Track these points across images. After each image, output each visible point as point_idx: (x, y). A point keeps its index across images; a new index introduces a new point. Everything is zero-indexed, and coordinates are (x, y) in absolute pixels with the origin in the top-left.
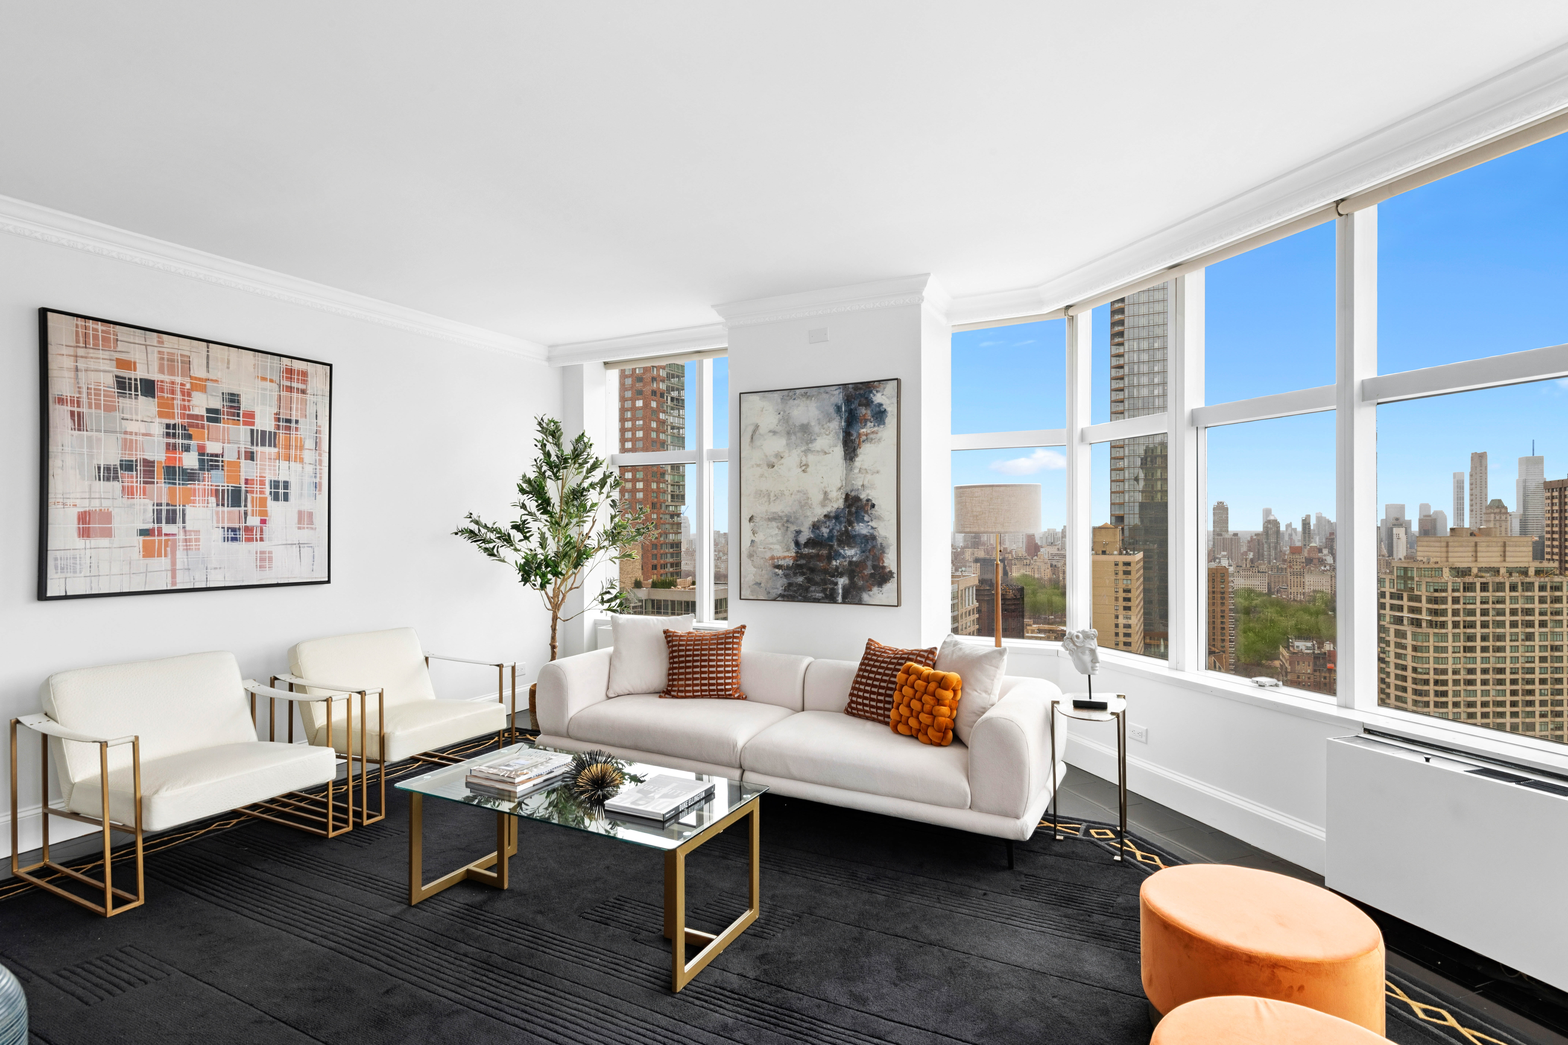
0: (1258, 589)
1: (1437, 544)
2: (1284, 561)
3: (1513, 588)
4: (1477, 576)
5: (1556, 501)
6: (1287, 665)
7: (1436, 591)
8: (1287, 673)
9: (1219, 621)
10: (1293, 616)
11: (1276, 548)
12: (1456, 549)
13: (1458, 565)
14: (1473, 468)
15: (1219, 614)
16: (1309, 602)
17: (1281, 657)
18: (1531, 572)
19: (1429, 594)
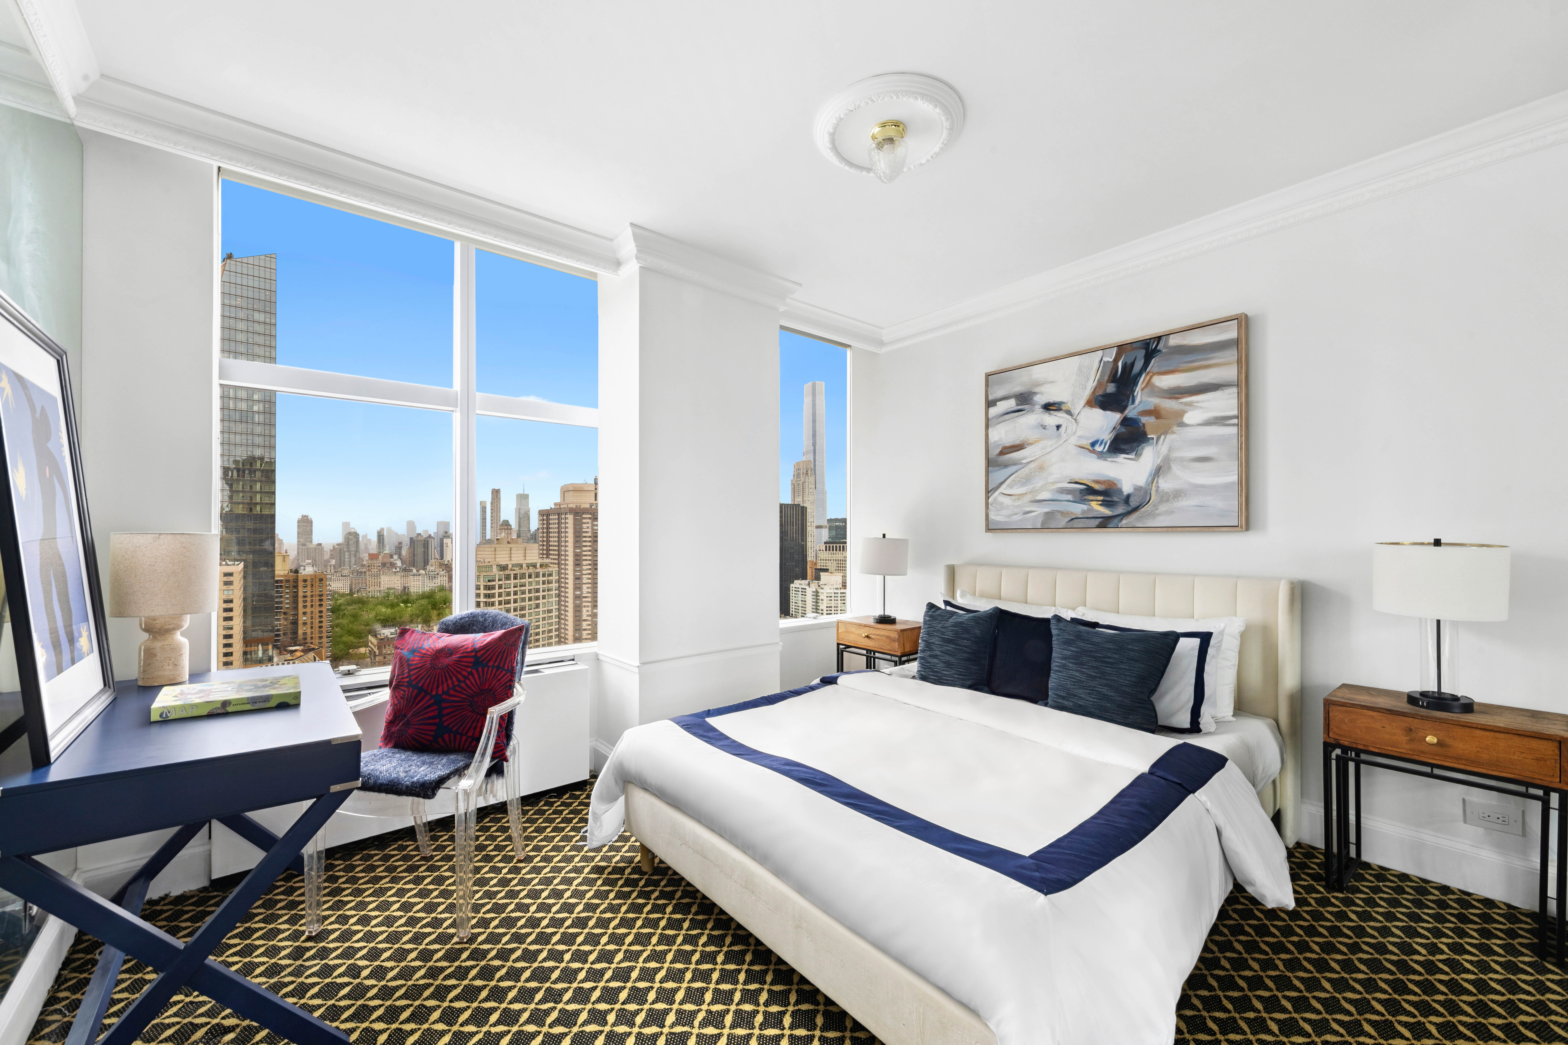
0: (341, 591)
1: (490, 549)
2: (363, 566)
3: (530, 577)
4: (511, 570)
5: (545, 522)
6: (376, 650)
7: (489, 581)
8: (375, 656)
9: (317, 621)
10: (373, 609)
11: (355, 556)
12: (500, 553)
13: (501, 563)
14: (493, 499)
15: (318, 614)
16: (384, 597)
17: (370, 644)
18: (538, 566)
19: (485, 584)
